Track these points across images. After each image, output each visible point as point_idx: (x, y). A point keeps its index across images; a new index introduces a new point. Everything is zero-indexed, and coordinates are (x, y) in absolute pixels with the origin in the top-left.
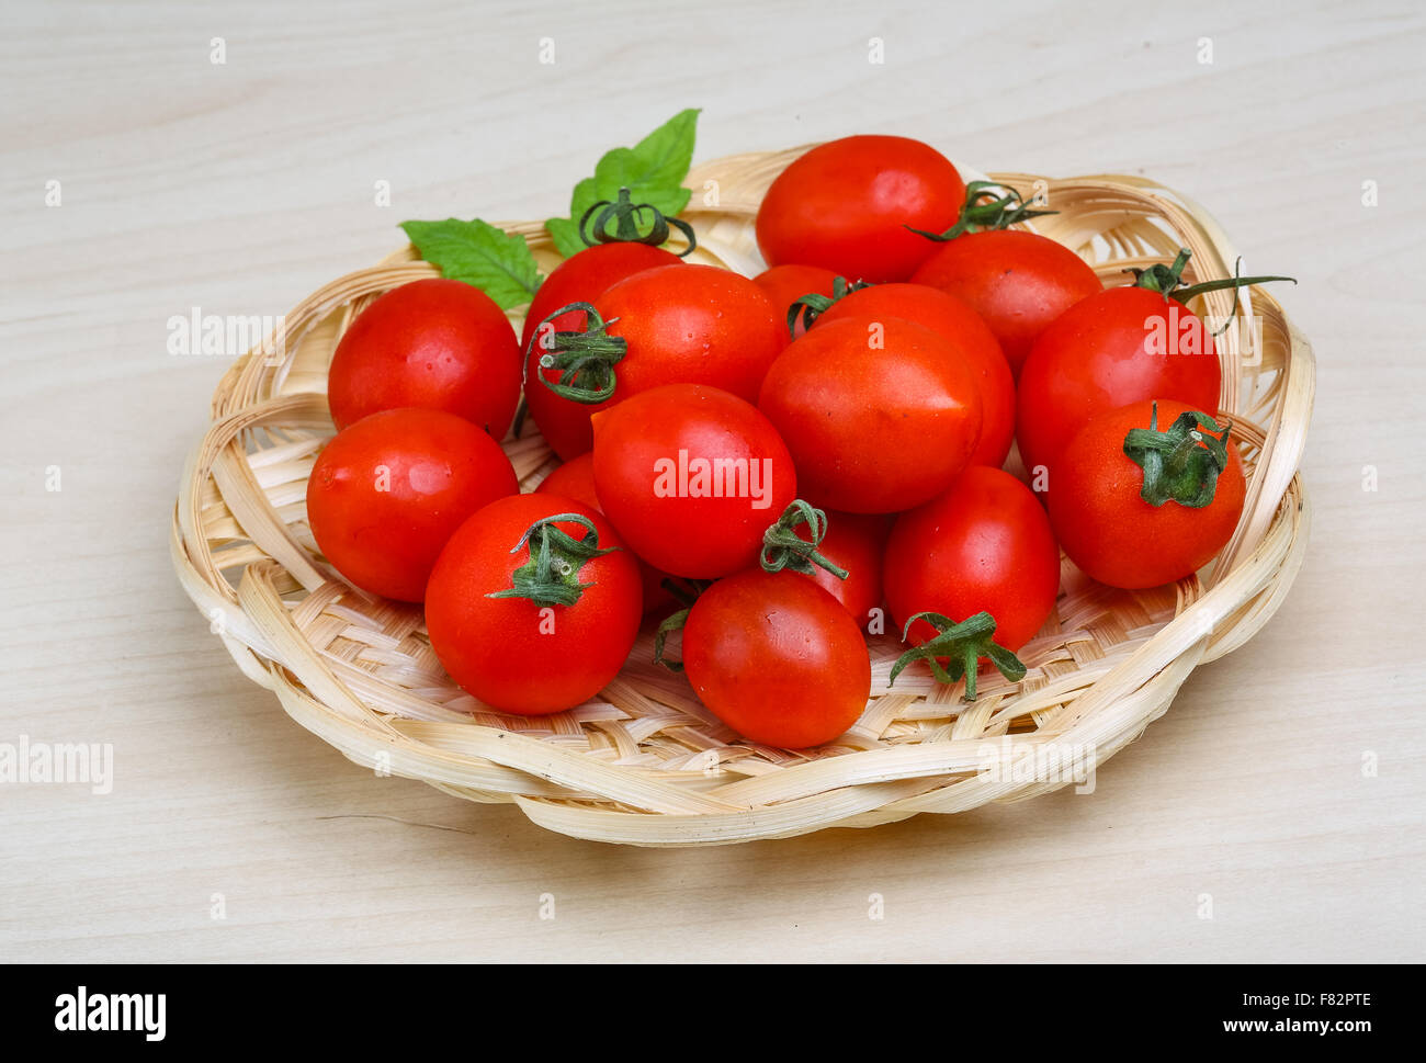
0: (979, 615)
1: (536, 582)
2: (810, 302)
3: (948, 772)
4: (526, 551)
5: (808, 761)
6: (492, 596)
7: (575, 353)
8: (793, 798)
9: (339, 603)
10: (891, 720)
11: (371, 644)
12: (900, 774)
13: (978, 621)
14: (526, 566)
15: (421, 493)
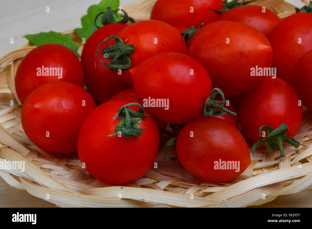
0: (283, 124)
1: (126, 128)
2: (187, 32)
3: (292, 178)
4: (118, 119)
5: (229, 186)
6: (110, 136)
7: (114, 53)
8: (237, 195)
9: (37, 157)
10: (253, 169)
11: (53, 169)
12: (276, 181)
13: (283, 127)
14: (119, 124)
15: (67, 109)
